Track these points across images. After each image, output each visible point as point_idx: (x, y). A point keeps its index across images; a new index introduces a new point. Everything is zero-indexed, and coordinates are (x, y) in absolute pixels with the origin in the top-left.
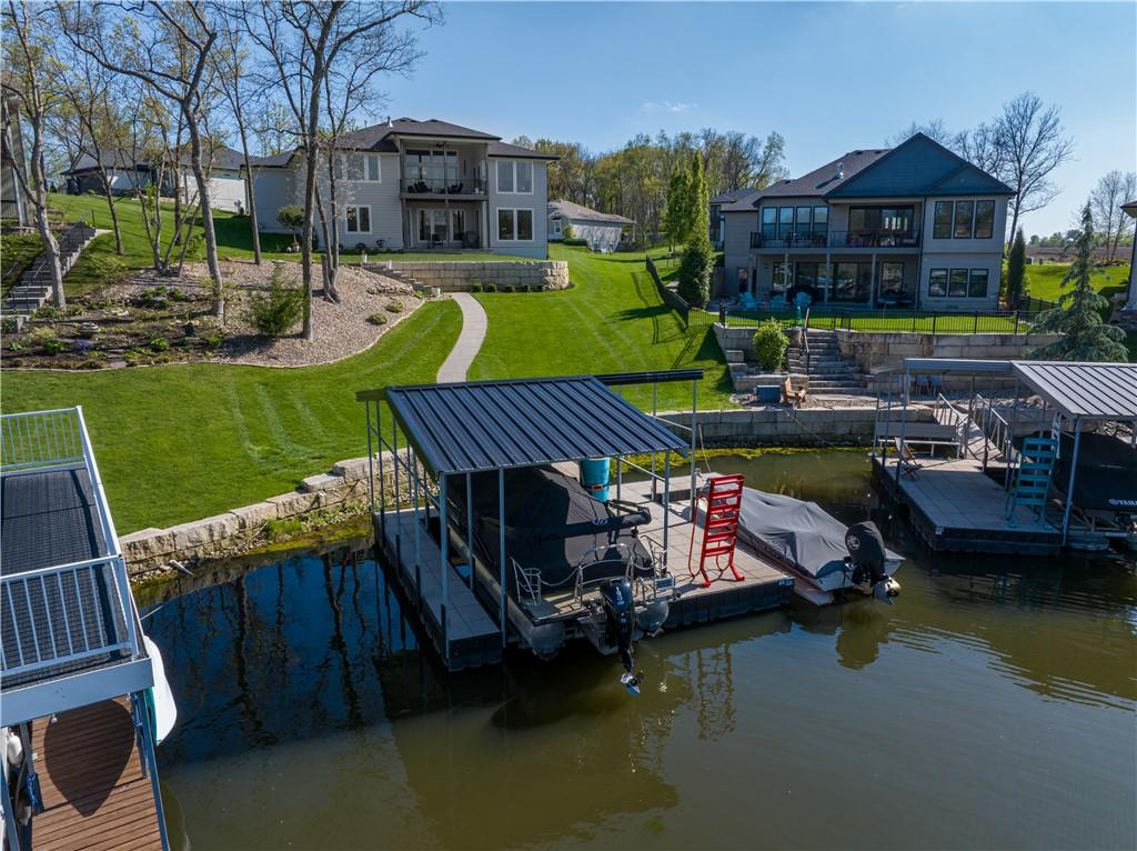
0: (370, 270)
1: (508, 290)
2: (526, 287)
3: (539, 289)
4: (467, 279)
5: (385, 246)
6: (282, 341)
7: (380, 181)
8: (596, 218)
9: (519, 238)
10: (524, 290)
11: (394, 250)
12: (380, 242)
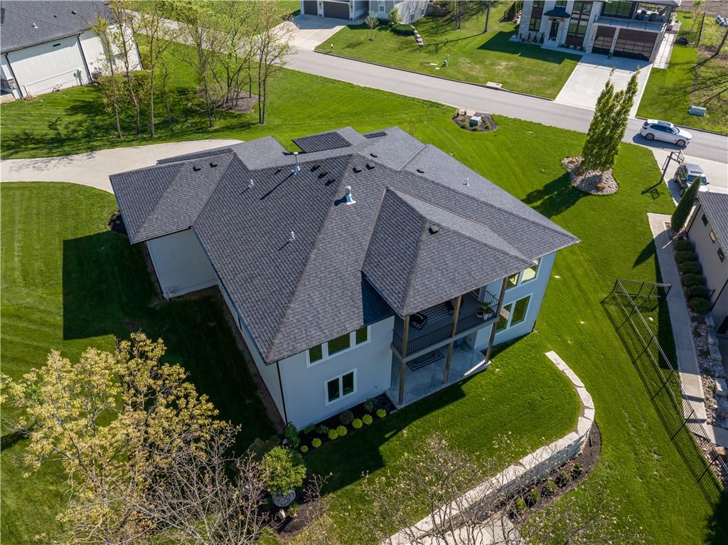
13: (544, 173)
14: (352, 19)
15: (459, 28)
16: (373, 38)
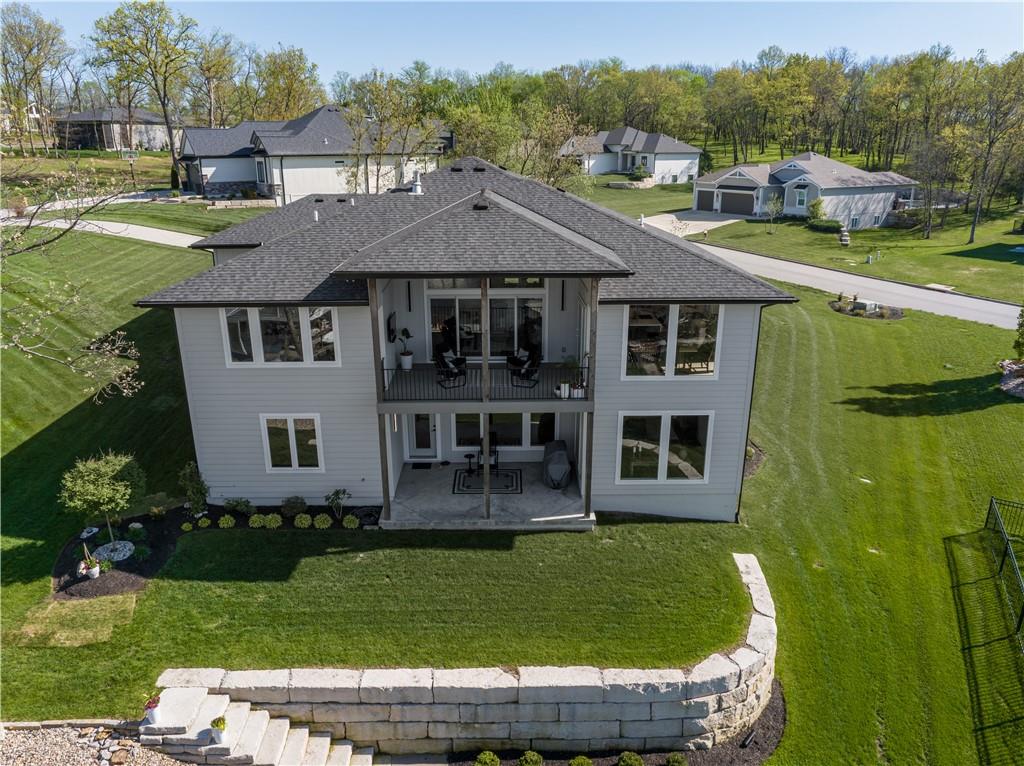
7: (336, 363)
9: (672, 474)
13: (949, 369)
14: (756, 214)
15: (928, 238)
16: (772, 231)
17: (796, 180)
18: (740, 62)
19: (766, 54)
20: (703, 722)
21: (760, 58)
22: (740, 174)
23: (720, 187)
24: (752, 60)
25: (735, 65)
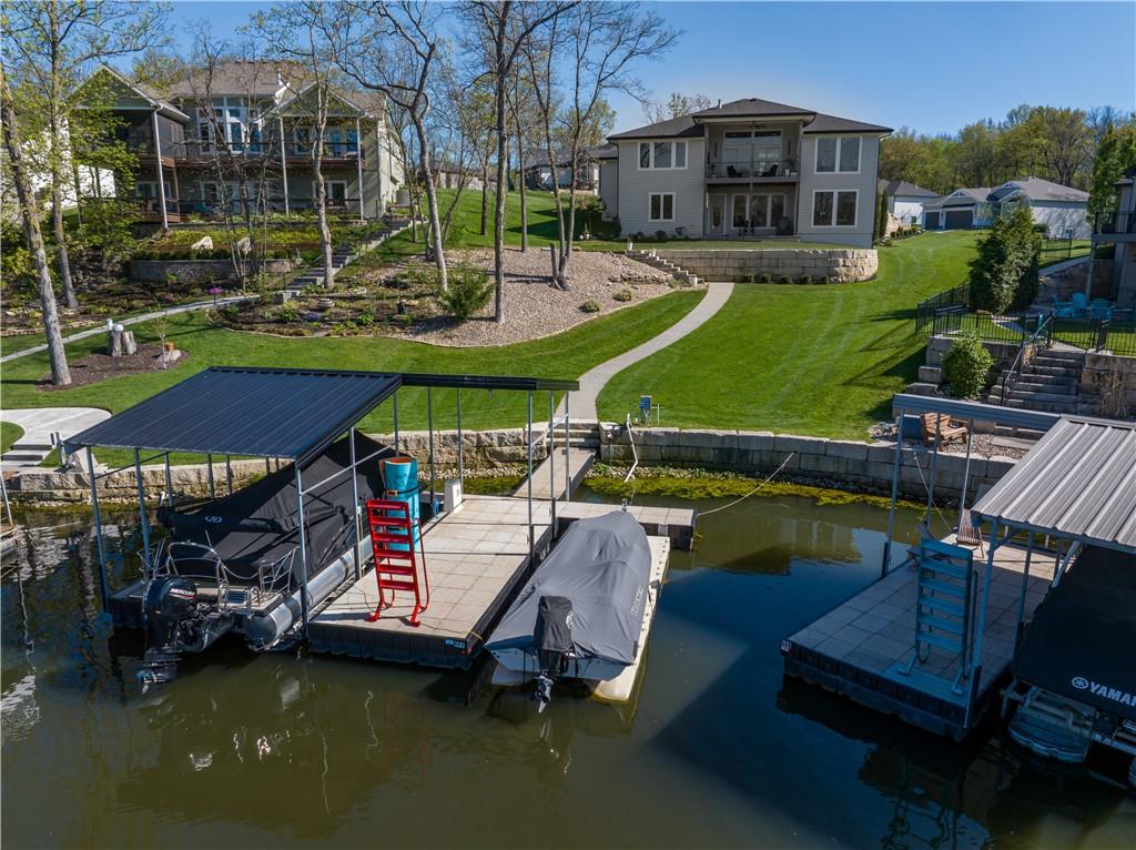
0: (633, 258)
1: (784, 281)
2: (806, 279)
3: (822, 281)
4: (741, 268)
5: (685, 233)
6: (472, 322)
7: (686, 167)
8: (1072, 198)
9: (838, 223)
10: (803, 281)
11: (693, 237)
12: (679, 230)
17: (1010, 195)
18: (987, 120)
19: (1016, 114)
20: (837, 269)
21: (1011, 118)
22: (962, 194)
23: (944, 207)
24: (1000, 118)
25: (981, 123)
